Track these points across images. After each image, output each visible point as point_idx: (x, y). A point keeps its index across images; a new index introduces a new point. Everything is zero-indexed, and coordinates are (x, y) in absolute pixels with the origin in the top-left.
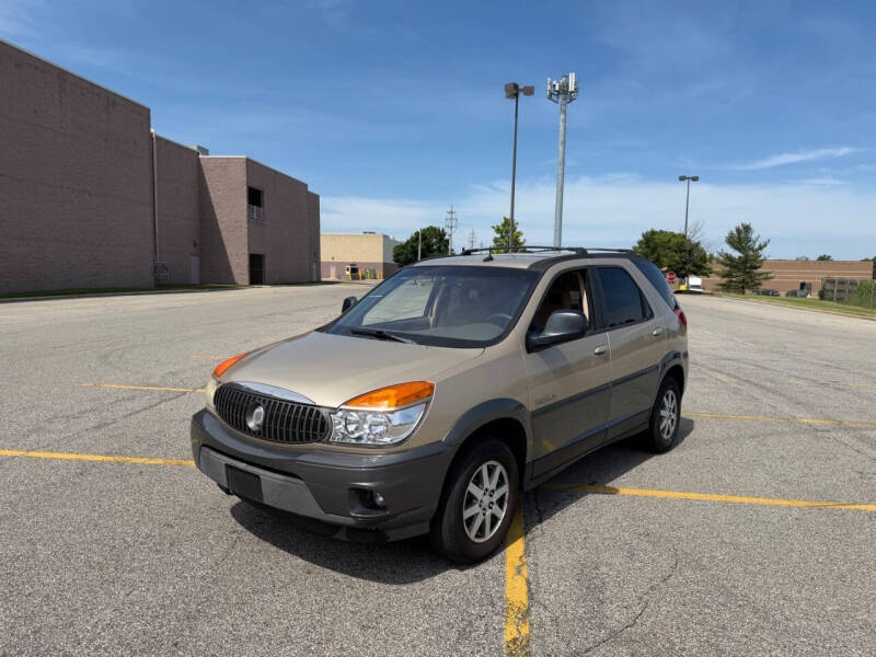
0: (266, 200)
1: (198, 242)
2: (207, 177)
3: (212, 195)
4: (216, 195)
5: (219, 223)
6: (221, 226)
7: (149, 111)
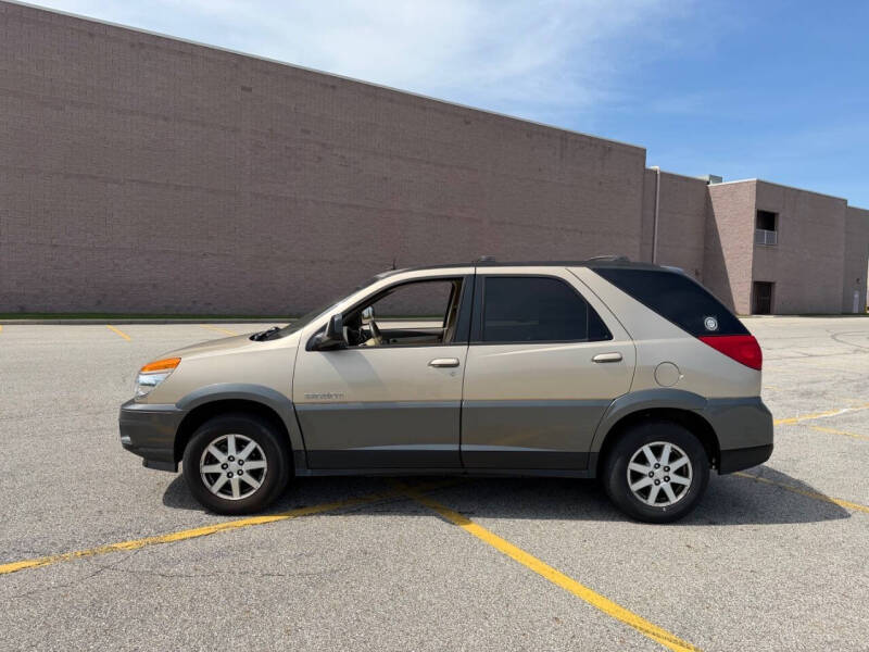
0: (781, 223)
1: (700, 271)
2: (714, 204)
3: (718, 221)
4: (722, 223)
5: (724, 250)
6: (725, 253)
7: (645, 150)
